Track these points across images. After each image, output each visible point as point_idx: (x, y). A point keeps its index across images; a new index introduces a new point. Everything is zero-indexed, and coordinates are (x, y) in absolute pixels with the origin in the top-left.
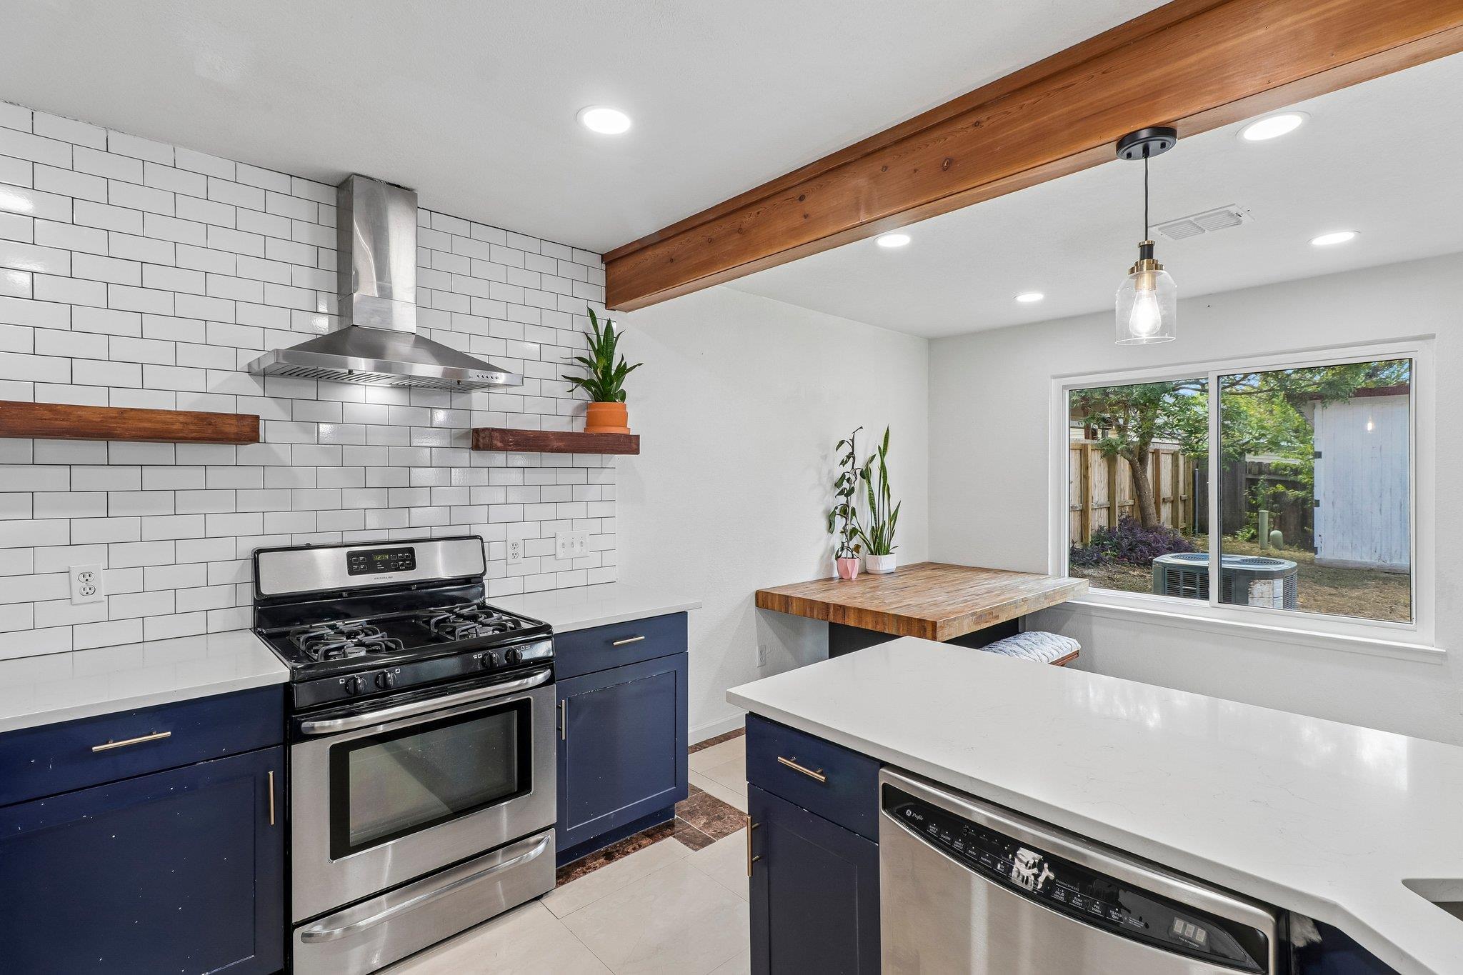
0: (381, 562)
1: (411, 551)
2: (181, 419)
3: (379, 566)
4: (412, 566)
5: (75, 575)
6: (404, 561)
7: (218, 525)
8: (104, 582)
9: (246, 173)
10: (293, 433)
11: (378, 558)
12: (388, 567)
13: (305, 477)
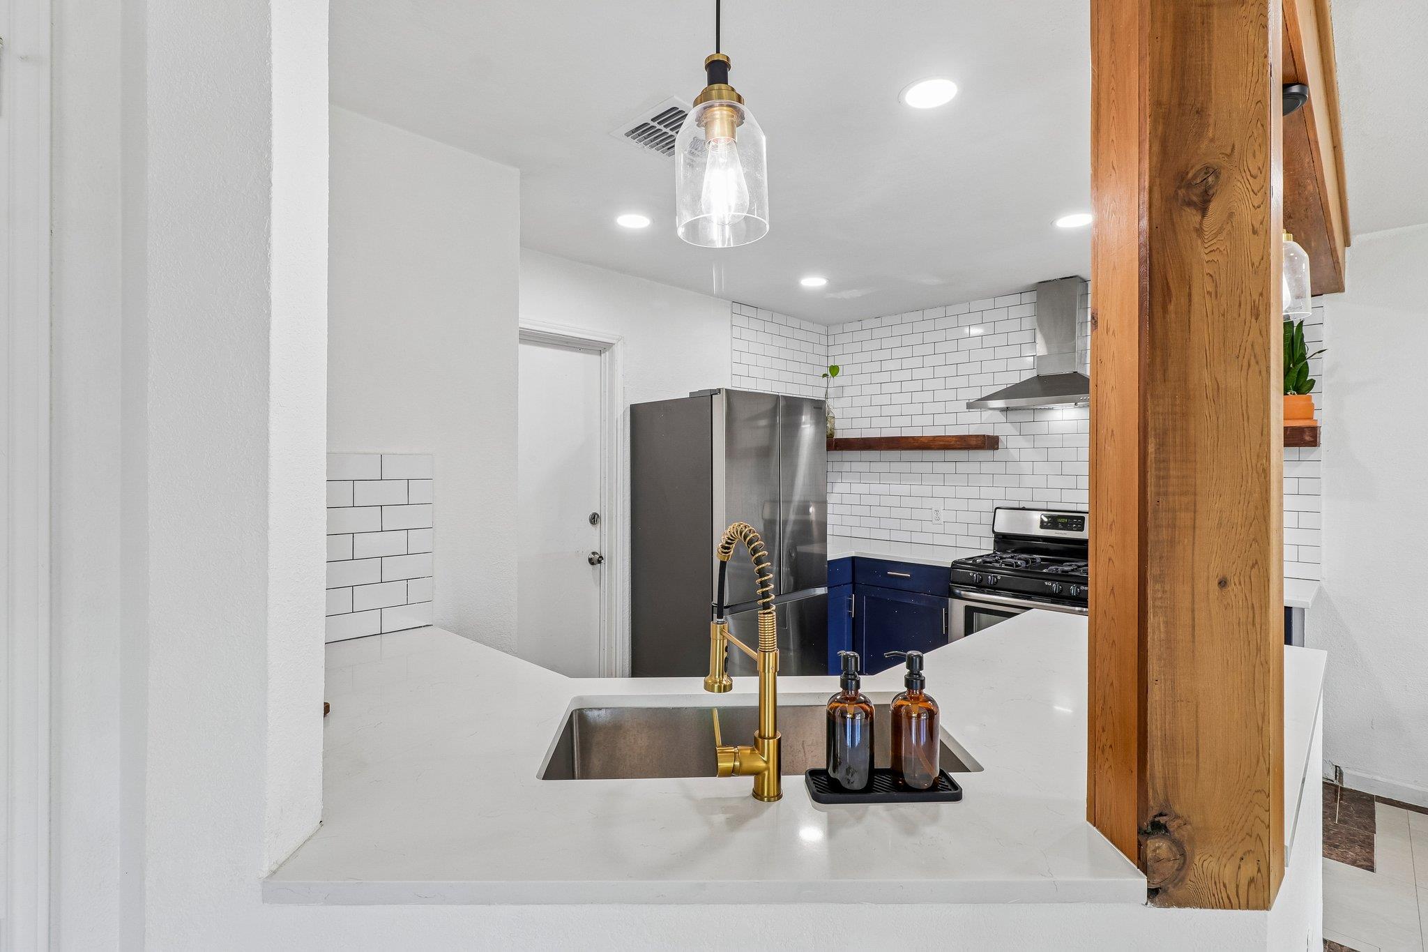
0: (1062, 523)
1: (1083, 519)
2: (954, 439)
3: (1060, 526)
4: (1082, 529)
5: (934, 509)
6: (1077, 525)
7: (985, 492)
8: (943, 516)
9: (1001, 302)
10: (1022, 442)
11: (1060, 520)
12: (1066, 527)
13: (1026, 467)
